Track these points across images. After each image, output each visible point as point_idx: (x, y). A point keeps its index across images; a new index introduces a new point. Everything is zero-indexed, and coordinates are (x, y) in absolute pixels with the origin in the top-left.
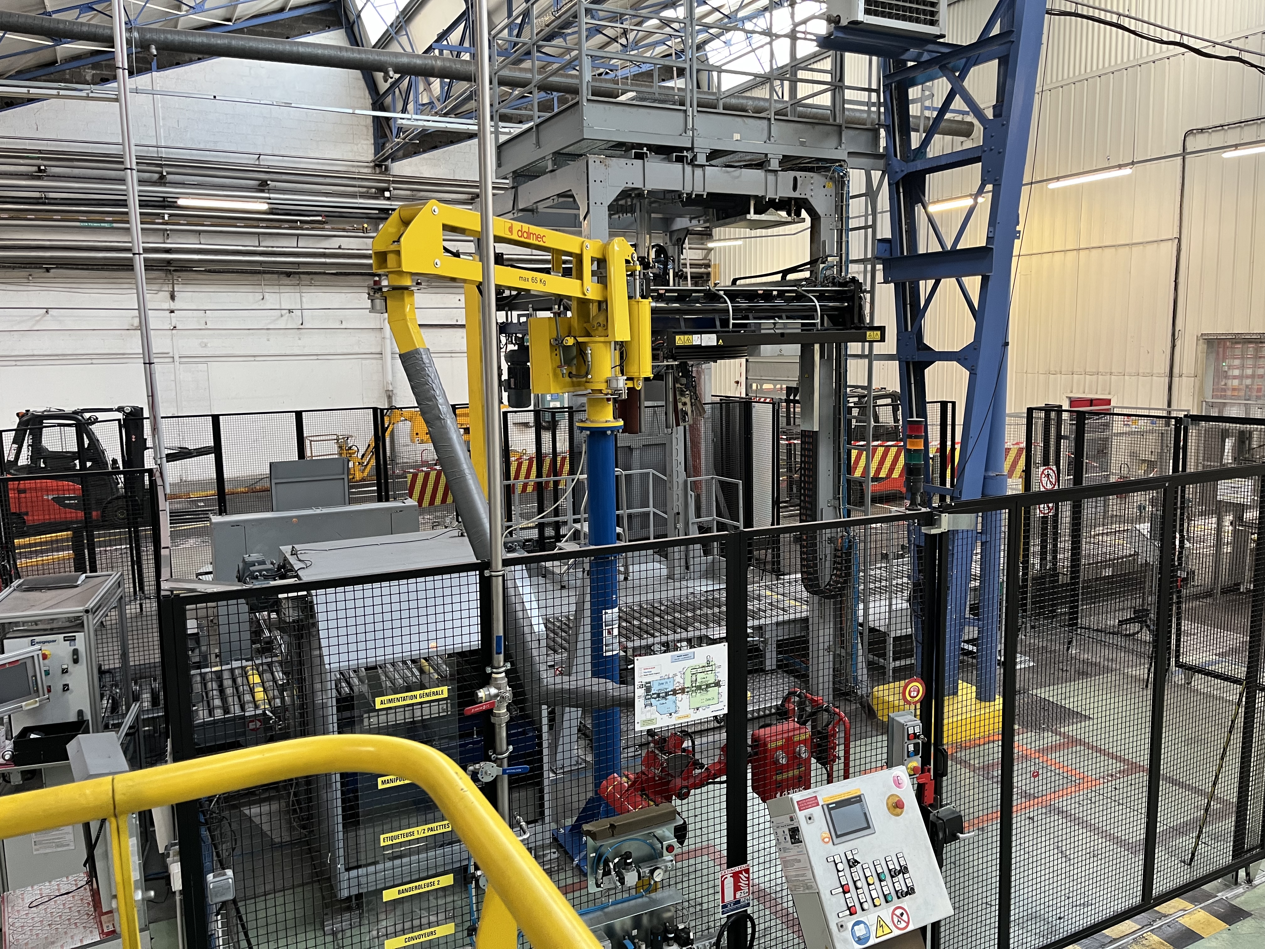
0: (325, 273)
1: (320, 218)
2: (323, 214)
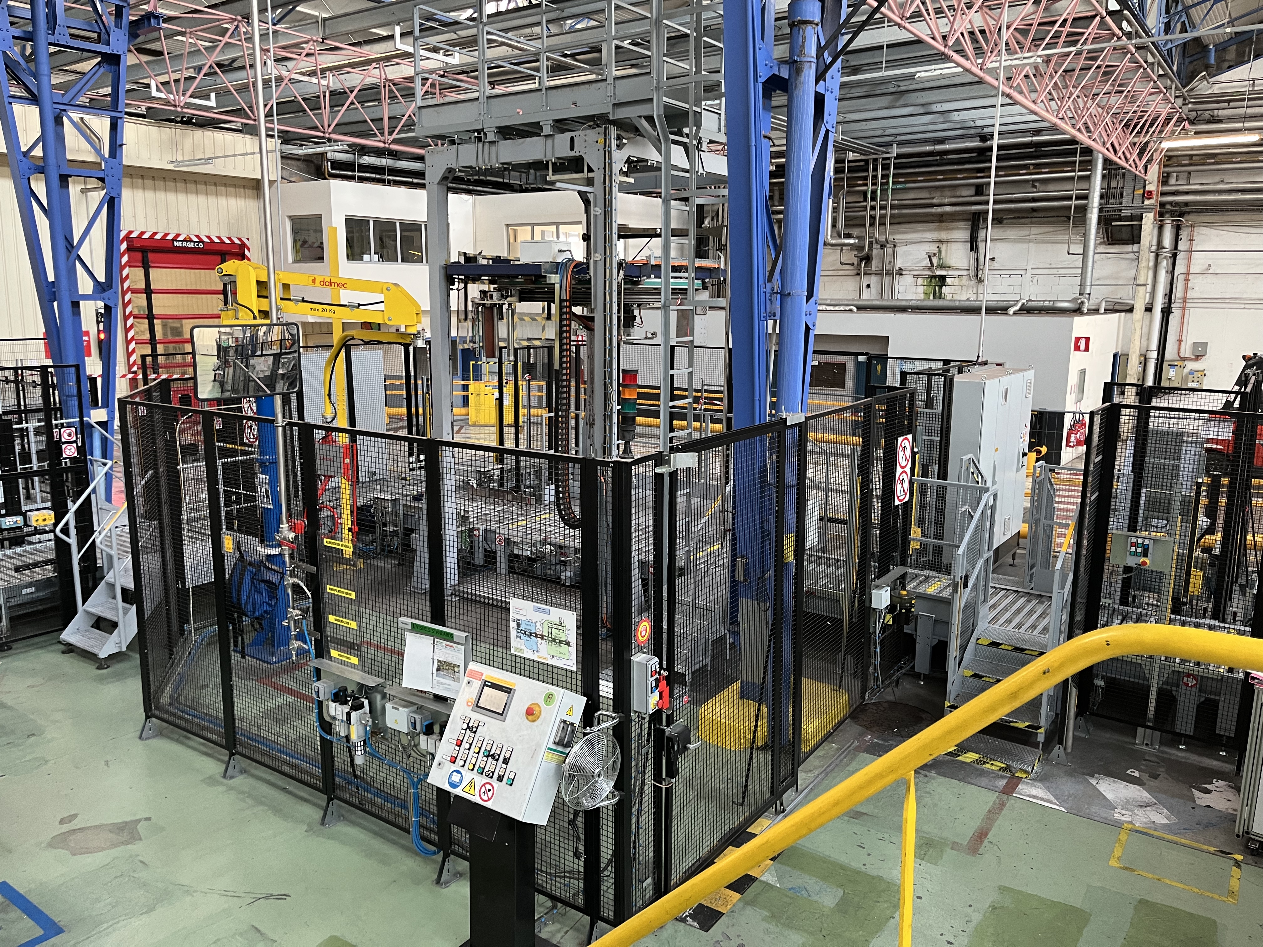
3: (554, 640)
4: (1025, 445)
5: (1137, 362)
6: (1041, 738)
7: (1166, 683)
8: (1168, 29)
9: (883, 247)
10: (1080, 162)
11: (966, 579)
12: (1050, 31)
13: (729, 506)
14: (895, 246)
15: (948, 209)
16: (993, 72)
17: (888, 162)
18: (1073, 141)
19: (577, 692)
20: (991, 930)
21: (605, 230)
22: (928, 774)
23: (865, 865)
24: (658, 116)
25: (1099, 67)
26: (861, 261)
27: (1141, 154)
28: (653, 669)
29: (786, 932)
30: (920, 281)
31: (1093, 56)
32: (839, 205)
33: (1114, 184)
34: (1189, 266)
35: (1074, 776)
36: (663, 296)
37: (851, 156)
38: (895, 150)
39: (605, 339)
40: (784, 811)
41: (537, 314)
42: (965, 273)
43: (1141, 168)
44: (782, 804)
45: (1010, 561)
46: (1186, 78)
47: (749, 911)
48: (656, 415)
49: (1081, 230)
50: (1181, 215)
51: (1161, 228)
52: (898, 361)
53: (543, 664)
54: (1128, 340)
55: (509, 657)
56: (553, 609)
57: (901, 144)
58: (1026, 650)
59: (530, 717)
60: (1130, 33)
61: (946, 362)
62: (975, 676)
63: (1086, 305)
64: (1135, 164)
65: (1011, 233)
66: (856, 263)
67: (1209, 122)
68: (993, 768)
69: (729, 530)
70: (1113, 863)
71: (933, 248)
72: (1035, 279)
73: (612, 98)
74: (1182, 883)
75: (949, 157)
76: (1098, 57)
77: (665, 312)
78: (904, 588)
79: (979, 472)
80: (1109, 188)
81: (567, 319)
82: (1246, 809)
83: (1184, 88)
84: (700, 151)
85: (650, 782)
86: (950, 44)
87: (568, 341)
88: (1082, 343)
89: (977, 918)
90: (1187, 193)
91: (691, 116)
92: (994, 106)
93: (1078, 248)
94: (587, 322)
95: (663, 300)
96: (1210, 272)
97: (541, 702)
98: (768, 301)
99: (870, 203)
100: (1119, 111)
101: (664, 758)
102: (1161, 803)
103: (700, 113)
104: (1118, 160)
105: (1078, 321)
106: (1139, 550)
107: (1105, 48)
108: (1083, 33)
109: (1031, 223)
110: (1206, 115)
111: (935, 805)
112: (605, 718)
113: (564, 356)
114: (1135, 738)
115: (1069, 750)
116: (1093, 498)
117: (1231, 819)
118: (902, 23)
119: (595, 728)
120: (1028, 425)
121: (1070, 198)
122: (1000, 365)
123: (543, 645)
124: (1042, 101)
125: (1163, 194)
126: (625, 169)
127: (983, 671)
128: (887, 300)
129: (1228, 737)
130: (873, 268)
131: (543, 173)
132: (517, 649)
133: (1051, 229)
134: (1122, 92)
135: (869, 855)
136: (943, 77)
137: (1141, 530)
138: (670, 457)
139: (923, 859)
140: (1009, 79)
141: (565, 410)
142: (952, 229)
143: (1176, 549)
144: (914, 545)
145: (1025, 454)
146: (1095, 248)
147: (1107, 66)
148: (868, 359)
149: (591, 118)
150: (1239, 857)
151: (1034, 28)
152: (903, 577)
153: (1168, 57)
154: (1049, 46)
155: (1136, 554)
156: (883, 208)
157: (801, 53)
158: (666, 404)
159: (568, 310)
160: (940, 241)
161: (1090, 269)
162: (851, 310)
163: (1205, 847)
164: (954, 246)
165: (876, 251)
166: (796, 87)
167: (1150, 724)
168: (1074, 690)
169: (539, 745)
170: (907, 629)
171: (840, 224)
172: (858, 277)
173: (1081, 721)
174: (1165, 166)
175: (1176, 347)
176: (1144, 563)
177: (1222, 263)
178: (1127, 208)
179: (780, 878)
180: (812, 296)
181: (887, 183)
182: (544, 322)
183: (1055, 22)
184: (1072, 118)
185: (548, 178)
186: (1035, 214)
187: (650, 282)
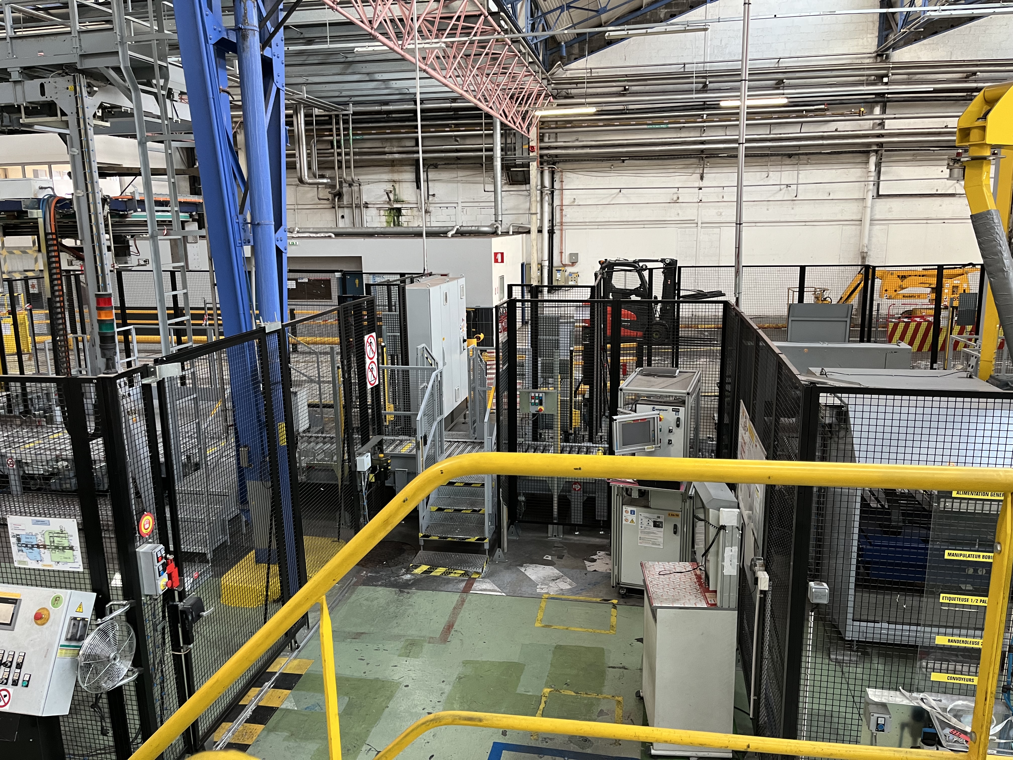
0: (821, 153)
1: (823, 107)
2: (826, 102)
3: (57, 547)
4: (464, 333)
5: (537, 269)
6: (487, 547)
7: (562, 491)
8: (533, 30)
9: (350, 185)
10: (485, 123)
11: (425, 438)
12: (449, 24)
13: (229, 405)
14: (360, 185)
15: (397, 156)
16: (412, 52)
17: (347, 117)
18: (477, 108)
19: (86, 590)
20: (458, 695)
21: (84, 169)
22: (410, 591)
23: (365, 673)
24: (126, 68)
25: (487, 54)
26: (335, 196)
27: (524, 119)
28: (159, 555)
29: (303, 744)
30: (382, 213)
31: (483, 44)
32: (312, 151)
33: (509, 141)
34: (562, 200)
35: (510, 569)
36: (149, 227)
37: (316, 111)
38: (351, 109)
39: (96, 268)
40: (298, 647)
41: (30, 248)
42: (415, 206)
43: (524, 129)
44: (296, 642)
45: (462, 420)
46: (548, 65)
47: (272, 736)
48: (156, 332)
49: (491, 173)
50: (554, 164)
51: (542, 173)
52: (371, 276)
53: (49, 571)
54: (529, 254)
55: (13, 571)
56: (52, 520)
57: (355, 103)
58: (472, 484)
59: (39, 622)
60: (507, 30)
61: (402, 275)
62: (440, 509)
63: (500, 229)
64: (521, 126)
65: (445, 175)
66: (330, 198)
67: (566, 97)
68: (456, 575)
69: (232, 425)
70: (538, 624)
71: (389, 187)
72: (465, 210)
73: (78, 50)
74: (581, 627)
75: (394, 115)
76: (486, 46)
77: (154, 241)
78: (382, 451)
79: (433, 358)
80: (506, 143)
81: (54, 251)
82: (616, 567)
83: (548, 72)
84: (172, 100)
85: (169, 653)
86: (375, 27)
87: (58, 271)
88: (499, 256)
89: (447, 688)
90: (556, 148)
91: (157, 69)
92: (415, 79)
93: (490, 188)
94: (77, 253)
95: (150, 231)
96: (575, 203)
97: (49, 606)
98: (241, 229)
99: (336, 150)
100: (505, 87)
101: (180, 629)
102: (565, 575)
103: (167, 67)
104: (509, 123)
105: (496, 241)
106: (537, 401)
107: (490, 40)
108: (473, 28)
109: (458, 168)
110: (563, 93)
111: (416, 613)
112: (116, 607)
113: (56, 285)
114: (547, 532)
115: (506, 551)
116: (504, 368)
117: (608, 576)
118: (334, 6)
119: (107, 618)
120: (465, 319)
121: (481, 150)
122: (446, 275)
123: (46, 554)
124: (450, 77)
125: (541, 148)
126: (99, 114)
127: (444, 505)
128: (358, 228)
129: (603, 521)
130: (345, 203)
131: (18, 116)
132: (20, 562)
133: (472, 173)
134: (506, 73)
135: (368, 664)
136: (375, 53)
137: (540, 387)
138: (155, 368)
139: (408, 656)
140: (424, 58)
141: (63, 335)
142: (402, 172)
143: (559, 398)
144: (390, 418)
145: (464, 341)
146: (502, 187)
147: (493, 54)
148: (342, 275)
149: (59, 66)
150: (615, 601)
151: (437, 20)
152: (381, 443)
153: (535, 51)
154: (450, 35)
155: (535, 404)
156: (347, 154)
157: (244, 22)
158: (164, 322)
159: (55, 242)
160: (394, 181)
161: (500, 202)
162: (330, 237)
163: (594, 599)
164: (405, 185)
165: (345, 189)
166: (244, 50)
167: (555, 521)
168: (505, 507)
169: (50, 645)
170: (388, 483)
171: (315, 166)
172: (334, 210)
173: (512, 528)
174: (540, 128)
175: (559, 257)
176: (541, 410)
177: (583, 197)
178: (520, 158)
179: (297, 702)
180: (281, 225)
181: (348, 134)
182: (35, 254)
183: (451, 18)
184: (474, 91)
185: (21, 121)
186: (459, 162)
187: (137, 216)
